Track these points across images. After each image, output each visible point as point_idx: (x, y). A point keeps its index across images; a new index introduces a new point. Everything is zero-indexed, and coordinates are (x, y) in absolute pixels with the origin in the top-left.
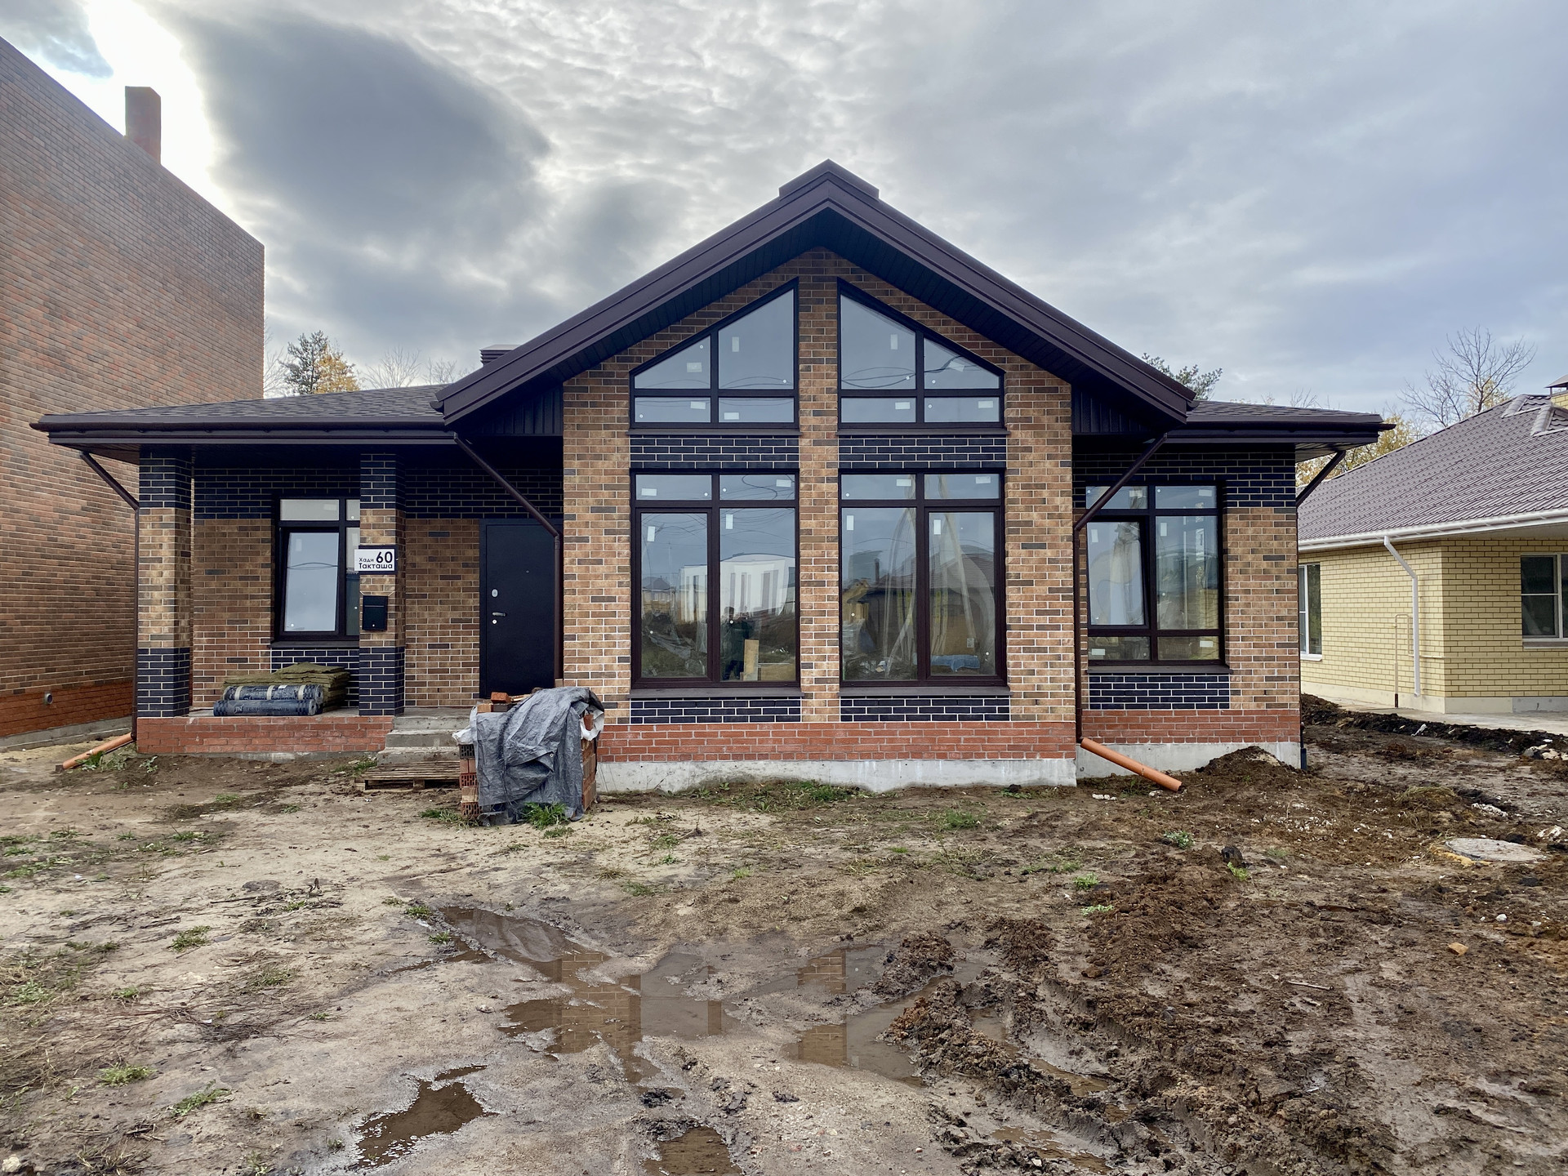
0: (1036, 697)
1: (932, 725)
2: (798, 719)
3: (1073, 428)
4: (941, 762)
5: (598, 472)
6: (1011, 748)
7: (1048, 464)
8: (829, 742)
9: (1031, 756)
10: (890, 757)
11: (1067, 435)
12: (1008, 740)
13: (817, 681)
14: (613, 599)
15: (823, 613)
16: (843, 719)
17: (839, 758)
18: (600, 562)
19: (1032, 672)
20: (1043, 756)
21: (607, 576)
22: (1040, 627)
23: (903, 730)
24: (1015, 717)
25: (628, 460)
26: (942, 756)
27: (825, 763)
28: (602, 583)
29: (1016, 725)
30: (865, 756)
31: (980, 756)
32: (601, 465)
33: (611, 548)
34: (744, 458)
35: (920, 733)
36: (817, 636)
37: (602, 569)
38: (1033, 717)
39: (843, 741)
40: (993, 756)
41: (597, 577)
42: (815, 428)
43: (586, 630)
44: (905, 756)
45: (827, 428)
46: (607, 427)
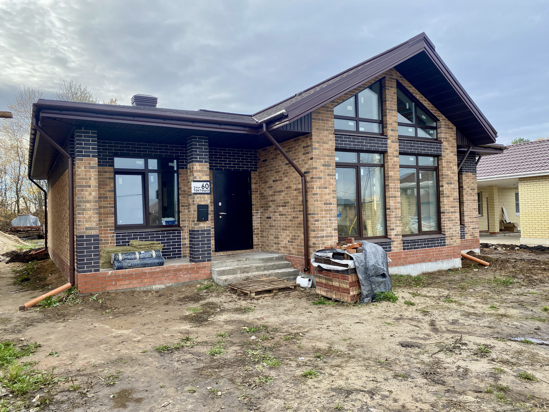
0: (451, 237)
1: (426, 250)
2: (390, 251)
3: (457, 142)
4: (430, 263)
5: (324, 149)
6: (447, 256)
7: (452, 154)
8: (400, 259)
9: (451, 258)
10: (417, 263)
11: (456, 145)
12: (445, 253)
13: (396, 235)
14: (331, 204)
15: (396, 209)
16: (404, 249)
17: (403, 265)
18: (326, 188)
19: (450, 228)
20: (454, 258)
21: (329, 194)
22: (452, 212)
23: (420, 252)
24: (448, 245)
25: (334, 144)
26: (430, 261)
27: (399, 267)
28: (327, 197)
29: (448, 248)
30: (410, 263)
31: (439, 260)
32: (326, 146)
33: (330, 182)
34: (371, 146)
35: (424, 253)
36: (395, 217)
37: (327, 191)
38: (450, 245)
39: (404, 258)
40: (442, 259)
41: (325, 194)
42: (392, 136)
43: (322, 217)
44: (420, 262)
45: (395, 136)
46: (327, 130)
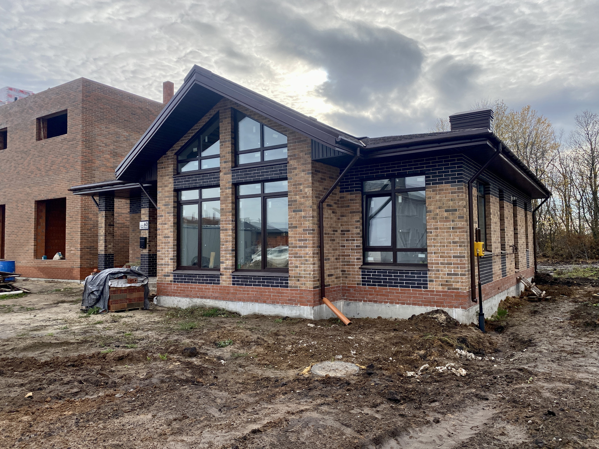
0: (298, 278)
1: (261, 289)
2: (219, 284)
3: (312, 157)
4: (264, 304)
5: (165, 192)
6: (289, 300)
7: (302, 174)
8: (228, 293)
9: (296, 304)
10: (248, 301)
11: (310, 160)
12: (288, 297)
13: (225, 269)
14: (169, 237)
15: (227, 242)
16: (233, 284)
17: (232, 300)
19: (297, 267)
20: (301, 305)
21: (168, 229)
22: (300, 247)
23: (252, 290)
24: (291, 287)
25: (173, 186)
27: (227, 302)
29: (291, 290)
30: (240, 300)
31: (278, 303)
32: (167, 189)
33: (168, 218)
35: (257, 291)
36: (225, 250)
37: (166, 226)
38: (297, 287)
39: (233, 293)
40: (282, 303)
41: (165, 229)
42: (225, 168)
43: (162, 248)
44: (252, 301)
45: (228, 167)
46: (168, 175)
